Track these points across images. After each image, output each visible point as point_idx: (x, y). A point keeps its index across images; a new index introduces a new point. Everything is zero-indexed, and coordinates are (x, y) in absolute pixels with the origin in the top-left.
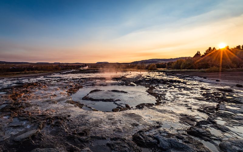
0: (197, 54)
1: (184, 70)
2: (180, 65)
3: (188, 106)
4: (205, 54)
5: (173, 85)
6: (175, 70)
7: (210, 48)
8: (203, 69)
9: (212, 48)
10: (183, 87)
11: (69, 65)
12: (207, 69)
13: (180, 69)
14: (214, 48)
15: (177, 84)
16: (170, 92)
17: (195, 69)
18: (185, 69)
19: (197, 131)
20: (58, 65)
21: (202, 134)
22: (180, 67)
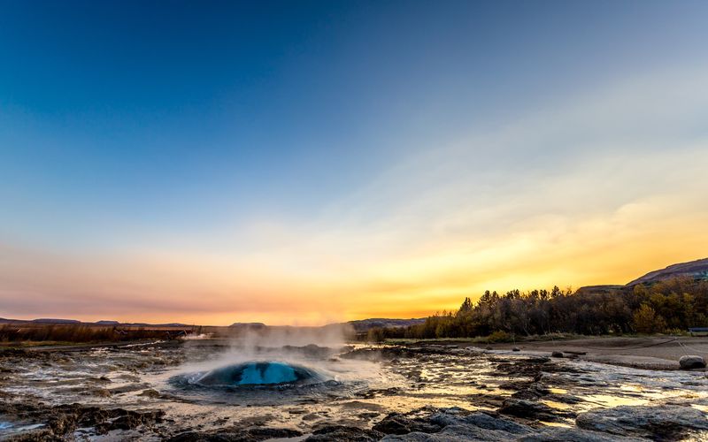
0: (465, 303)
2: (435, 328)
4: (480, 305)
5: (431, 359)
6: (425, 340)
7: (488, 293)
8: (479, 337)
9: (491, 293)
11: (147, 329)
12: (487, 338)
13: (435, 336)
14: (495, 293)
15: (439, 356)
16: (429, 369)
17: (465, 337)
18: (444, 337)
19: (521, 403)
20: (112, 327)
21: (532, 409)
22: (434, 333)
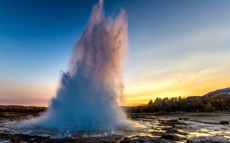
0: (150, 101)
1: (143, 113)
2: (140, 110)
3: (154, 129)
4: (155, 102)
6: (137, 113)
7: (158, 98)
8: (155, 113)
10: (146, 120)
12: (157, 113)
13: (140, 112)
14: (160, 98)
17: (150, 113)
19: (168, 135)
21: (172, 137)
22: (140, 111)
